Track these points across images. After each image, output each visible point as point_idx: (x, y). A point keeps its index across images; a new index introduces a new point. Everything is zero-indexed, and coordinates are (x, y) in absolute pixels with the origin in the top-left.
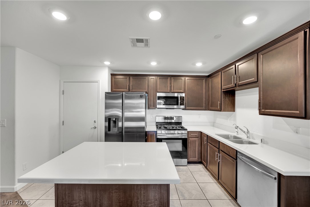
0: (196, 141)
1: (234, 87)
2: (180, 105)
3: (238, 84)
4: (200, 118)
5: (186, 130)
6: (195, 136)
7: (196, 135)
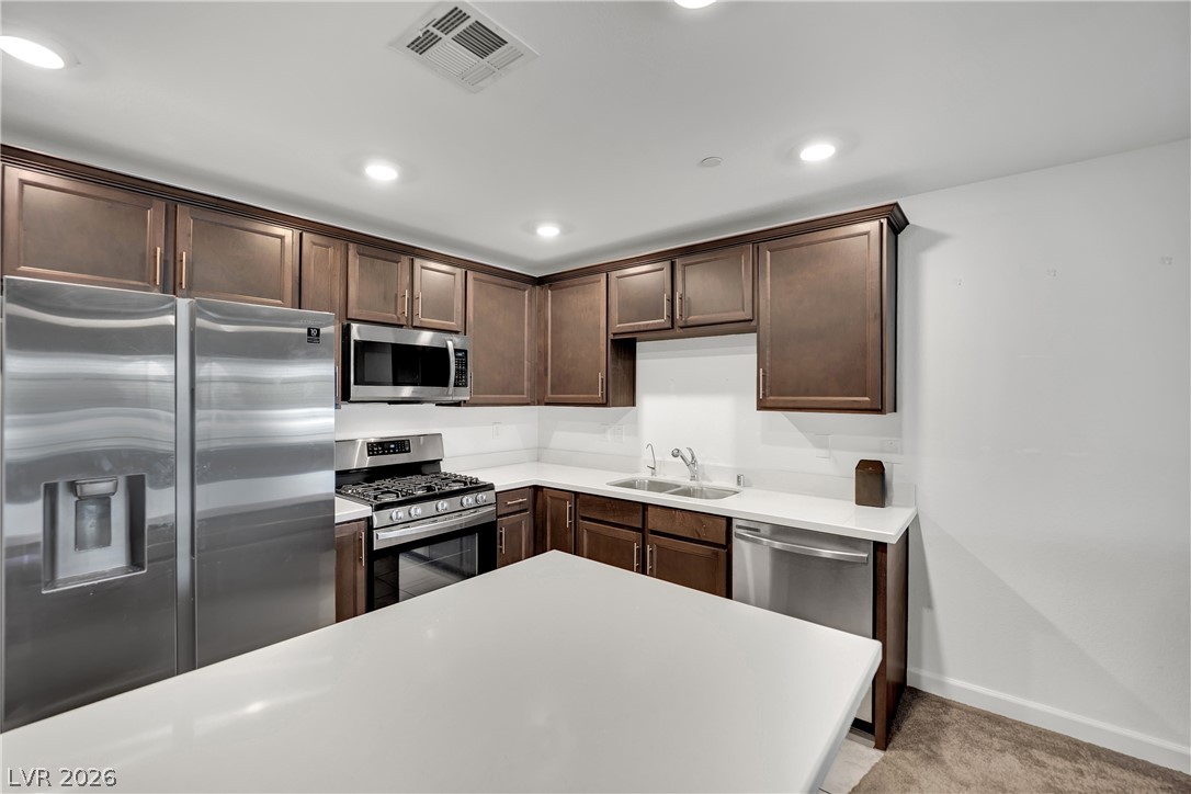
0: (519, 524)
1: (669, 329)
2: (455, 386)
3: (686, 321)
4: (497, 434)
5: (490, 487)
6: (517, 508)
7: (521, 503)
